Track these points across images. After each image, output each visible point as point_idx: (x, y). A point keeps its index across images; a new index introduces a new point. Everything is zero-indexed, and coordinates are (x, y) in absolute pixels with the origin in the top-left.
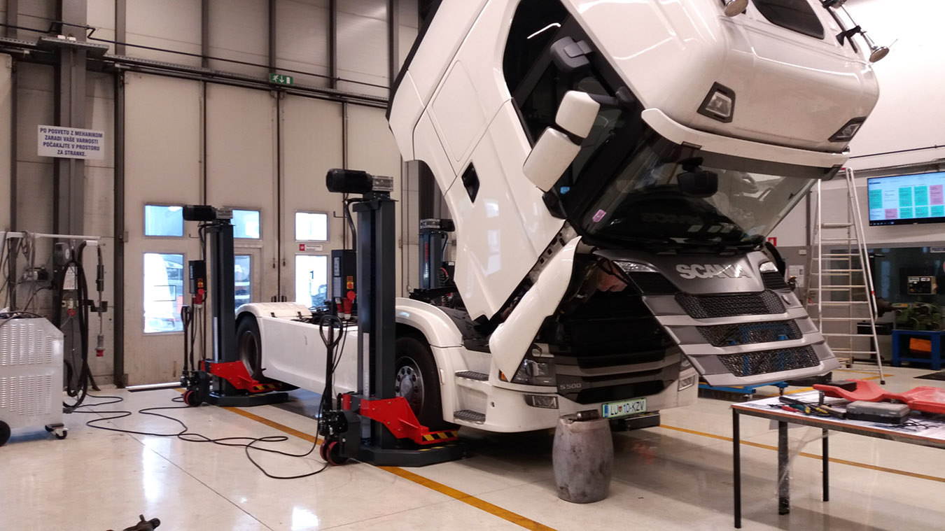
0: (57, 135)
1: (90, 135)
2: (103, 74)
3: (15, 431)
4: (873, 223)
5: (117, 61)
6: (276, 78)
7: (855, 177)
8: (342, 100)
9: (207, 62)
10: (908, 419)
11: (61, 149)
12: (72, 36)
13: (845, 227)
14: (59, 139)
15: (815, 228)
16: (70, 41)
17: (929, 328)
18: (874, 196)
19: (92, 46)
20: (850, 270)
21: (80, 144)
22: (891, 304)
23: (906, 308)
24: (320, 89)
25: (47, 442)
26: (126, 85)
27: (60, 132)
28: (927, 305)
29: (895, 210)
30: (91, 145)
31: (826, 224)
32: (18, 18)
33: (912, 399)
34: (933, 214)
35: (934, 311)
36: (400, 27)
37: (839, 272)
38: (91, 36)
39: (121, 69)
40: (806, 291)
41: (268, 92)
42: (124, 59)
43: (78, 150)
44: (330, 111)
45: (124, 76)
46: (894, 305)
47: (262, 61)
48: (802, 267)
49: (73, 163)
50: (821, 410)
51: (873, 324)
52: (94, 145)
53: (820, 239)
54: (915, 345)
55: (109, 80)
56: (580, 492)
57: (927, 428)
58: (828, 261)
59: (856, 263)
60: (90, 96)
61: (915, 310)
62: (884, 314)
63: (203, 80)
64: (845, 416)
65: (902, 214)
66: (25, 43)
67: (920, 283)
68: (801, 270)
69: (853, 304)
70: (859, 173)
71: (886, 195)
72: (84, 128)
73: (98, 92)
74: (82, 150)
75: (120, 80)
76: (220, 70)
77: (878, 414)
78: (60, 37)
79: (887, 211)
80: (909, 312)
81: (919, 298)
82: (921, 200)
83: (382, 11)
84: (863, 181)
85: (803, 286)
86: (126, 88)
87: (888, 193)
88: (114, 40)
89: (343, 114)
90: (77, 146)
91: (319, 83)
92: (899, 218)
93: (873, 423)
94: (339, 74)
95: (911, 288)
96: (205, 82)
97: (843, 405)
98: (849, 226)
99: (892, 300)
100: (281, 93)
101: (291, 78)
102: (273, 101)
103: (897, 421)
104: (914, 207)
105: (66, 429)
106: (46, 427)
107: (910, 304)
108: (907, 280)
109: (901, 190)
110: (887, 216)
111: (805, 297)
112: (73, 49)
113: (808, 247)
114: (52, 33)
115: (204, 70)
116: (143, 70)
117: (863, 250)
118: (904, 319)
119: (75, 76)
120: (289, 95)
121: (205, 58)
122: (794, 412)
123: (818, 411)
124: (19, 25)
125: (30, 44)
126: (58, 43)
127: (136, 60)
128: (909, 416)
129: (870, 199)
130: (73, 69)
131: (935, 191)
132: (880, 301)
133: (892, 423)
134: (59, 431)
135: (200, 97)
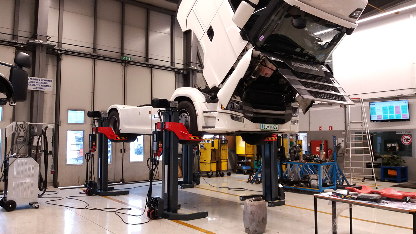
0: (34, 81)
1: (47, 81)
2: (53, 56)
3: (18, 205)
4: (372, 121)
5: (58, 50)
6: (124, 58)
7: (364, 102)
8: (151, 67)
9: (96, 51)
10: (381, 200)
11: (35, 86)
12: (41, 40)
13: (360, 123)
14: (34, 82)
15: (348, 123)
16: (41, 42)
17: (396, 165)
18: (372, 110)
19: (50, 44)
20: (363, 141)
21: (42, 84)
22: (380, 155)
23: (386, 157)
24: (143, 62)
25: (30, 210)
26: (62, 60)
27: (35, 79)
28: (395, 156)
29: (381, 116)
30: (47, 85)
31: (352, 122)
32: (19, 32)
33: (383, 193)
34: (396, 118)
35: (398, 158)
36: (176, 37)
37: (359, 141)
38: (48, 40)
39: (60, 53)
40: (345, 149)
41: (121, 63)
42: (62, 49)
43: (42, 87)
44: (146, 72)
45: (61, 56)
46: (381, 156)
47: (118, 50)
48: (343, 139)
49: (39, 92)
50: (348, 197)
51: (372, 164)
52: (48, 85)
53: (350, 127)
54: (390, 172)
55: (55, 58)
56: (254, 230)
57: (387, 203)
58: (354, 137)
59: (365, 138)
60: (47, 64)
61: (390, 158)
62: (377, 160)
63: (94, 58)
64: (357, 199)
65: (384, 117)
66: (21, 43)
67: (392, 146)
68: (343, 141)
69: (364, 155)
70: (366, 100)
71: (377, 109)
72: (45, 78)
73: (50, 63)
74: (43, 87)
75: (60, 58)
76: (100, 54)
77: (369, 198)
78: (36, 40)
79: (378, 116)
80: (388, 159)
81: (392, 153)
82: (391, 112)
83: (168, 30)
84: (367, 104)
85: (344, 147)
86: (62, 61)
87: (378, 109)
88: (57, 41)
89: (152, 73)
90: (42, 85)
91: (142, 60)
92: (383, 119)
93: (367, 202)
94: (150, 56)
95: (388, 148)
96: (95, 59)
97: (356, 195)
98: (362, 123)
99: (381, 153)
100: (126, 64)
101: (131, 58)
102: (123, 67)
103: (376, 201)
104: (388, 115)
105: (38, 204)
106: (30, 203)
107: (388, 155)
108: (387, 145)
109: (383, 108)
110: (378, 118)
111: (344, 152)
112: (42, 45)
113: (346, 131)
114: (32, 38)
115: (94, 54)
116: (69, 54)
117: (368, 132)
118: (385, 161)
119: (41, 57)
120: (130, 65)
121: (95, 49)
122: (338, 197)
123: (347, 197)
124: (19, 35)
125: (23, 43)
126: (36, 43)
127: (66, 50)
128: (381, 199)
129: (370, 111)
130: (41, 54)
131: (397, 108)
132: (375, 154)
133: (375, 202)
134: (36, 205)
135: (92, 65)
